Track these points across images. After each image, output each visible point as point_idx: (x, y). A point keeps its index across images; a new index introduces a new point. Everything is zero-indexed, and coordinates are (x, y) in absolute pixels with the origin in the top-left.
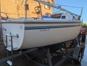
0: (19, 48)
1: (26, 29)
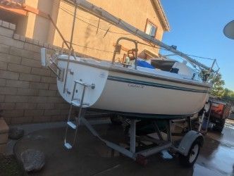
0: (91, 105)
1: (110, 78)
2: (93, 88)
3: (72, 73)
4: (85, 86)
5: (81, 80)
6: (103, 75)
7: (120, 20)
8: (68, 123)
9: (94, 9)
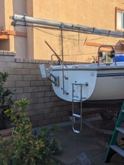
1: (98, 76)
2: (87, 85)
3: (67, 79)
4: (81, 85)
5: (76, 82)
6: (93, 75)
7: (94, 29)
8: (74, 115)
9: (74, 27)
